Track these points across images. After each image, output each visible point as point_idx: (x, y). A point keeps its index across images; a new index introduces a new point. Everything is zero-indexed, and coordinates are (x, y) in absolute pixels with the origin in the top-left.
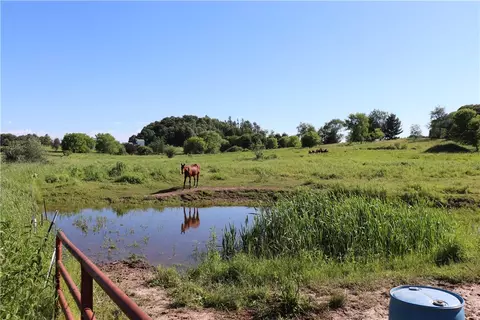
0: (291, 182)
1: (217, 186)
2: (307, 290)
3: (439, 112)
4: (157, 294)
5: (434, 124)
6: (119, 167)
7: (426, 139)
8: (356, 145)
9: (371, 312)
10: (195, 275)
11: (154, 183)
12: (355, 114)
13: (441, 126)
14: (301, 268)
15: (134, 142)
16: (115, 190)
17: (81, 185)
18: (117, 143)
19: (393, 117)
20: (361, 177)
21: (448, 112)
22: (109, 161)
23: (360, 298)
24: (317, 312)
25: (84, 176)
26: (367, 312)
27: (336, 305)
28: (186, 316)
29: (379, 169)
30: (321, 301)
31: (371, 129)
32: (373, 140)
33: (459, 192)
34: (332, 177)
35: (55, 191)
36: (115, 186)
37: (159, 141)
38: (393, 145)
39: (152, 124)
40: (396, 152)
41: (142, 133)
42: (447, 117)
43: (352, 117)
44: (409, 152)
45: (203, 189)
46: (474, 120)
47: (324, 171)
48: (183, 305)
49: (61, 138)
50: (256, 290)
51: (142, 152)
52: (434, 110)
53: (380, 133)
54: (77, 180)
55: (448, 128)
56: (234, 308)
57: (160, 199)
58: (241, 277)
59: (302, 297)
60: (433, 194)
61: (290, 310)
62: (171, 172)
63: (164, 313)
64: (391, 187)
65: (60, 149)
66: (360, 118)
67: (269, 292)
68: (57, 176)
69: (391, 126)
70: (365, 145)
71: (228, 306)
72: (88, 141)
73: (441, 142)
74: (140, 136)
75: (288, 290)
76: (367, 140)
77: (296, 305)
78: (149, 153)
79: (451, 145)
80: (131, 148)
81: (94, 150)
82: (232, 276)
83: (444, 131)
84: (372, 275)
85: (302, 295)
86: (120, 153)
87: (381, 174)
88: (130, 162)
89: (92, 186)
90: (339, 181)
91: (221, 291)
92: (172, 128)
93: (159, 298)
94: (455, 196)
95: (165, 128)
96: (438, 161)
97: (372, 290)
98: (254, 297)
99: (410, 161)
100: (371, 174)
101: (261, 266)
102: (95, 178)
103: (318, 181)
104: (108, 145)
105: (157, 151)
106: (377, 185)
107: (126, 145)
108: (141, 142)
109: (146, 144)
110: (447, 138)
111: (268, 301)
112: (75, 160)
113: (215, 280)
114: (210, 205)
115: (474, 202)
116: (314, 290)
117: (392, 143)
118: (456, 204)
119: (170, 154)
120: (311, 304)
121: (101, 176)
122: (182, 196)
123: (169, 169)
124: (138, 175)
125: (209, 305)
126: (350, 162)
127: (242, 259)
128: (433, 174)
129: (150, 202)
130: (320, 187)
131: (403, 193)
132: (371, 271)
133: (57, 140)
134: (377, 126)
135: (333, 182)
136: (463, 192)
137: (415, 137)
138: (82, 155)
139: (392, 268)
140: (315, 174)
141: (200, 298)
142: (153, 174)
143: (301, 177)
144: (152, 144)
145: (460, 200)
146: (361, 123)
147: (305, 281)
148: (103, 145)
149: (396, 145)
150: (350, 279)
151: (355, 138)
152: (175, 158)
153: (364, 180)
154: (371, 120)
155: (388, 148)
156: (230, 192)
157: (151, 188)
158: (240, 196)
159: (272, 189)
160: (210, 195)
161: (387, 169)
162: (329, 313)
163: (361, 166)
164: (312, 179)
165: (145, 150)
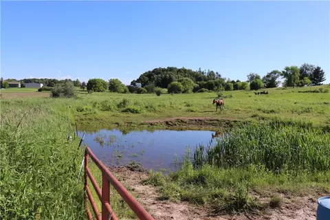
0: (242, 115)
1: (190, 116)
2: (253, 193)
4: (149, 190)
6: (124, 102)
8: (289, 89)
9: (300, 212)
10: (175, 178)
11: (148, 114)
12: (290, 66)
14: (249, 177)
15: (134, 85)
16: (122, 117)
17: (100, 114)
18: (123, 86)
19: (319, 68)
20: (293, 112)
22: (118, 97)
23: (293, 201)
24: (261, 209)
25: (101, 108)
26: (298, 212)
27: (275, 205)
28: (169, 206)
29: (306, 107)
30: (263, 201)
31: (301, 78)
32: (302, 86)
34: (272, 111)
35: (83, 117)
36: (122, 114)
37: (151, 85)
38: (318, 90)
39: (146, 73)
40: (320, 95)
41: (140, 79)
43: (287, 69)
45: (181, 118)
47: (266, 108)
48: (167, 199)
49: (86, 82)
50: (217, 191)
51: (139, 92)
53: (307, 80)
54: (96, 110)
56: (202, 203)
57: (151, 124)
58: (207, 181)
59: (250, 197)
61: (241, 206)
62: (159, 106)
63: (154, 204)
64: (316, 120)
65: (86, 89)
66: (293, 70)
67: (226, 193)
68: (84, 107)
69: (317, 76)
70: (296, 89)
71: (198, 201)
72: (104, 84)
74: (138, 81)
75: (240, 192)
76: (298, 86)
77: (245, 203)
78: (144, 93)
80: (132, 89)
81: (107, 90)
82: (200, 180)
84: (301, 185)
85: (250, 196)
86: (125, 92)
87: (307, 111)
88: (132, 98)
89: (107, 114)
90: (277, 115)
91: (192, 190)
92: (160, 75)
93: (151, 192)
95: (155, 76)
97: (301, 196)
98: (216, 196)
99: (329, 101)
100: (300, 110)
101: (221, 174)
102: (108, 109)
103: (261, 114)
104: (117, 86)
105: (150, 91)
106: (305, 118)
107: (129, 87)
108: (139, 85)
109: (142, 87)
111: (225, 199)
112: (95, 96)
113: (189, 182)
114: (186, 129)
116: (258, 193)
117: (317, 88)
119: (159, 93)
120: (256, 203)
121: (112, 107)
122: (167, 123)
123: (158, 104)
124: (136, 108)
125: (185, 199)
126: (284, 101)
127: (207, 169)
129: (145, 126)
130: (263, 119)
131: (325, 125)
132: (301, 181)
133: (84, 83)
134: (307, 75)
135: (273, 115)
138: (100, 93)
139: (317, 180)
140: (259, 110)
141: (179, 194)
142: (147, 107)
143: (250, 112)
144: (146, 86)
146: (294, 74)
147: (253, 187)
148: (114, 87)
149: (321, 90)
150: (285, 187)
151: (289, 84)
152: (161, 96)
153: (295, 115)
154: (302, 71)
155: (314, 92)
156: (199, 120)
157: (145, 116)
158: (207, 124)
159: (229, 119)
160: (186, 123)
161: (313, 107)
162: (269, 210)
163: (293, 104)
164: (257, 112)
165: (142, 90)
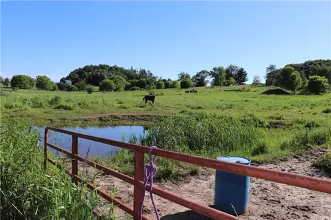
0: (172, 111)
1: (124, 112)
2: (178, 167)
3: (272, 67)
5: (269, 76)
6: (56, 99)
7: (263, 85)
8: (216, 88)
11: (81, 110)
12: (217, 67)
13: (273, 77)
15: (64, 82)
16: (55, 114)
17: (31, 111)
18: (52, 83)
19: (242, 69)
20: (218, 108)
21: (278, 68)
22: (51, 95)
23: (207, 171)
24: (183, 176)
25: (32, 105)
26: (210, 177)
27: (194, 173)
28: (110, 179)
29: (230, 103)
30: (186, 172)
31: (227, 78)
32: (228, 85)
33: (277, 119)
34: (199, 108)
35: (13, 114)
36: (54, 111)
37: (82, 82)
38: (241, 89)
39: (77, 70)
40: (243, 93)
41: (70, 76)
42: (277, 71)
43: (215, 69)
44: (251, 93)
45: (114, 114)
46: (293, 74)
47: (193, 104)
48: (108, 174)
51: (69, 89)
52: (269, 66)
53: (233, 80)
54: (26, 106)
55: (277, 78)
57: (85, 120)
59: (175, 169)
60: (261, 120)
61: (168, 176)
62: (92, 103)
63: (98, 178)
64: (235, 114)
65: (9, 86)
66: (220, 70)
68: (14, 104)
69: (241, 76)
70: (223, 88)
72: (31, 80)
73: (272, 88)
74: (68, 78)
75: (167, 164)
76: (224, 85)
77: (171, 173)
78: (75, 90)
79: (278, 90)
80: (62, 86)
81: (35, 87)
83: (275, 80)
86: (54, 89)
87: (230, 107)
88: (63, 96)
89: (38, 112)
90: (203, 110)
91: (129, 167)
92: (91, 73)
94: (274, 121)
95: (86, 73)
96: (268, 100)
99: (250, 99)
100: (224, 107)
102: (40, 106)
103: (189, 110)
104: (46, 84)
105: (80, 89)
106: (227, 113)
107: (58, 84)
108: (69, 82)
109: (73, 84)
110: (276, 85)
112: (21, 93)
113: (125, 162)
114: (119, 125)
115: (285, 125)
116: (182, 168)
117: (240, 87)
118: (275, 126)
119: (90, 91)
120: (180, 173)
121: (44, 104)
122: (100, 118)
123: (91, 101)
124: (68, 104)
126: (212, 99)
128: (264, 107)
129: (79, 122)
130: (191, 114)
131: (243, 119)
133: (7, 80)
134: (231, 75)
135: (199, 111)
136: (280, 119)
137: (256, 84)
138: (26, 91)
140: (188, 106)
142: (80, 104)
143: (179, 108)
144: (77, 84)
145: (277, 123)
146: (221, 74)
147: (177, 163)
148: (41, 84)
149: (244, 89)
151: (216, 83)
152: (93, 94)
153: (220, 110)
154: (227, 71)
155: (238, 91)
156: (132, 116)
157: (79, 113)
158: (139, 119)
159: (159, 114)
160: (119, 118)
161: (235, 103)
162: (189, 177)
163: (219, 101)
164: (186, 108)
165: (72, 88)
